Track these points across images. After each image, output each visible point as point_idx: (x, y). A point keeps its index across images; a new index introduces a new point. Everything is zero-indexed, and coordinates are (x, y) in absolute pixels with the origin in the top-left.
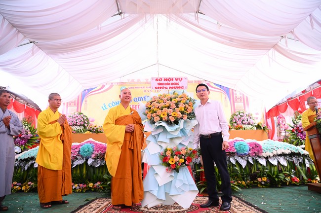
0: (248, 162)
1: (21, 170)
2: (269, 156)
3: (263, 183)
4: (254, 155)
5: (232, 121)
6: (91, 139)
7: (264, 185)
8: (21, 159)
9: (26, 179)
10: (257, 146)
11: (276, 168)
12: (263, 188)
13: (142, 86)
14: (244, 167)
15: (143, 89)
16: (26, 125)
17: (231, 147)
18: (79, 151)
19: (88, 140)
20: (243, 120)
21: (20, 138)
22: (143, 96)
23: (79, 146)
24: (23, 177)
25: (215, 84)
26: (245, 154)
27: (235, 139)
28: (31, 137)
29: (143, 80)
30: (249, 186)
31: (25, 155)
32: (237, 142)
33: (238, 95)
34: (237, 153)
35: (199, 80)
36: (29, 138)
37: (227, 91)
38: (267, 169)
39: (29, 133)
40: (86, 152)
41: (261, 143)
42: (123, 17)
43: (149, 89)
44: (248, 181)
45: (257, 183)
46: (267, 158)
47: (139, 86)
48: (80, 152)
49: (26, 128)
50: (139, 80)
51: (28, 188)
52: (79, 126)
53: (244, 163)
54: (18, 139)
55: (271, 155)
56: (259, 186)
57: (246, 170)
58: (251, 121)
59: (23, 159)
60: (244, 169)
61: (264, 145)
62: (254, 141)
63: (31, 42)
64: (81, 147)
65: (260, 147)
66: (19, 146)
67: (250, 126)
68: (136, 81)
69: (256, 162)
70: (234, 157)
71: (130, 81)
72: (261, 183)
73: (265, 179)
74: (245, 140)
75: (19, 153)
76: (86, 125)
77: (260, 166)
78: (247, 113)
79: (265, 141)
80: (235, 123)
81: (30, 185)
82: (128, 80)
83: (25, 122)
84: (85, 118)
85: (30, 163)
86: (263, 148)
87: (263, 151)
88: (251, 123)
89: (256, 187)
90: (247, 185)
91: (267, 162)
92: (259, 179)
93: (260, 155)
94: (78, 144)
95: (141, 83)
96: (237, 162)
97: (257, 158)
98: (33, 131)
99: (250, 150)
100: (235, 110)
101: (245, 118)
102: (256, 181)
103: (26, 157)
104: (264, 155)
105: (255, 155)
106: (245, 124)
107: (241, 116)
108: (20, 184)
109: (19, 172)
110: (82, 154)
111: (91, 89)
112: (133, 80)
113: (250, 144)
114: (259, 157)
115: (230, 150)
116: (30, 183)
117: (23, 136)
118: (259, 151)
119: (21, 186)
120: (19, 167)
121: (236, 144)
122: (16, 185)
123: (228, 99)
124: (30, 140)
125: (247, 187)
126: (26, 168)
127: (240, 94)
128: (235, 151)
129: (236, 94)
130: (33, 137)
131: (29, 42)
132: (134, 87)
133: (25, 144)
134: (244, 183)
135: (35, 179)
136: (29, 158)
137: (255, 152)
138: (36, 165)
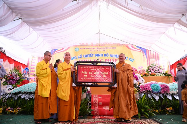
0: (160, 97)
1: (13, 100)
2: (174, 94)
3: (170, 111)
4: (164, 93)
5: (148, 70)
7: (170, 112)
8: (13, 93)
9: (16, 106)
10: (166, 87)
11: (178, 101)
12: (170, 114)
13: (89, 47)
14: (157, 101)
15: (89, 50)
16: (16, 71)
17: (149, 87)
20: (155, 70)
21: (12, 79)
22: (89, 54)
24: (14, 105)
25: (136, 46)
26: (158, 92)
27: (151, 82)
28: (19, 79)
29: (89, 44)
30: (160, 113)
31: (16, 90)
32: (152, 84)
33: (152, 53)
34: (153, 91)
35: (126, 43)
36: (18, 80)
37: (145, 51)
38: (172, 102)
39: (18, 76)
41: (168, 85)
42: (78, 2)
43: (93, 49)
44: (160, 110)
45: (166, 111)
46: (172, 95)
47: (87, 48)
49: (16, 74)
50: (87, 43)
51: (17, 111)
53: (157, 98)
54: (11, 80)
55: (176, 93)
56: (167, 113)
57: (159, 102)
58: (161, 71)
59: (14, 93)
61: (170, 86)
62: (164, 83)
63: (20, 19)
65: (168, 87)
66: (12, 85)
67: (160, 74)
68: (85, 44)
69: (165, 97)
71: (81, 44)
72: (168, 111)
73: (171, 109)
74: (158, 83)
75: (12, 89)
77: (168, 100)
78: (158, 66)
79: (171, 84)
80: (150, 72)
81: (18, 109)
82: (80, 44)
83: (15, 69)
85: (18, 96)
87: (170, 90)
88: (161, 72)
89: (165, 114)
90: (159, 112)
91: (172, 98)
92: (167, 109)
93: (168, 93)
95: (88, 45)
96: (152, 97)
97: (166, 95)
98: (20, 75)
99: (161, 89)
100: (150, 63)
101: (157, 69)
102: (165, 110)
103: (16, 92)
104: (171, 92)
106: (157, 72)
107: (154, 67)
108: (12, 109)
109: (11, 101)
111: (56, 49)
112: (83, 44)
113: (161, 86)
115: (148, 89)
116: (19, 108)
117: (14, 78)
118: (167, 90)
119: (13, 110)
120: (12, 98)
121: (152, 85)
122: (10, 109)
123: (145, 56)
124: (18, 81)
125: (159, 114)
126: (16, 99)
127: (154, 53)
128: (152, 90)
129: (150, 53)
130: (20, 79)
131: (18, 18)
132: (84, 48)
133: (15, 83)
134: (157, 111)
135: (21, 106)
136: (18, 92)
137: (164, 91)
138: (22, 97)
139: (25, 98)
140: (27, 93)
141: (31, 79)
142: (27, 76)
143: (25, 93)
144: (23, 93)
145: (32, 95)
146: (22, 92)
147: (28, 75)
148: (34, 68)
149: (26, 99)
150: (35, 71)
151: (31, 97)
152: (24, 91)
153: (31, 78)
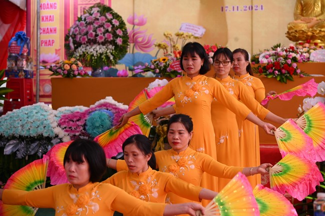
6: (109, 100)
18: (85, 125)
19: (102, 101)
23: (84, 114)
40: (98, 127)
48: (87, 128)
52: (103, 44)
64: (88, 118)
76: (119, 41)
84: (116, 23)
94: (82, 109)
110: (90, 132)
138: (8, 150)
139: (14, 154)
140: (21, 138)
141: (44, 62)
142: (24, 63)
143: (13, 137)
144: (8, 139)
145: (34, 145)
146: (6, 135)
147: (27, 60)
148: (50, 19)
149: (19, 155)
150: (55, 30)
151: (33, 153)
152: (11, 132)
153: (46, 59)
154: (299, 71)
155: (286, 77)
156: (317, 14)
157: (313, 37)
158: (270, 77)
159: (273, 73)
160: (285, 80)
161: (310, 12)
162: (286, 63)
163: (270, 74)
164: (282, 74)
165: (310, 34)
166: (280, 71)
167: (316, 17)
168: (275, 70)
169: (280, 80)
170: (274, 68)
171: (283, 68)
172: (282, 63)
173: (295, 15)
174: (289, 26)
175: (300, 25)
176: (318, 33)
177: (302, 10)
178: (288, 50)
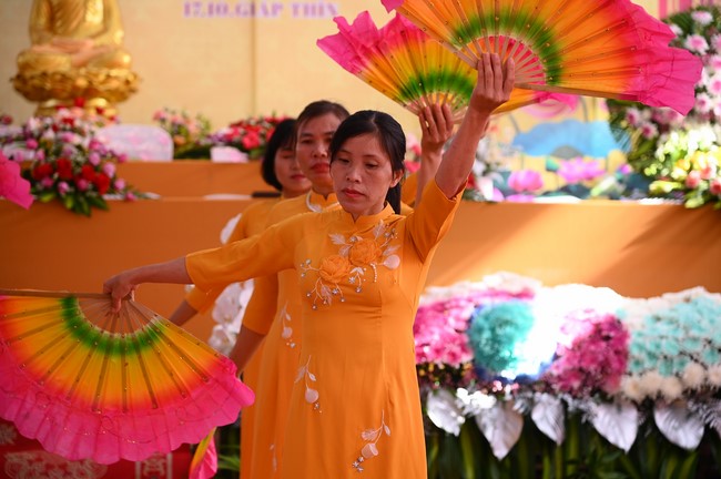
0: (529, 426)
2: (660, 396)
4: (576, 384)
11: (688, 461)
14: (500, 452)
26: (520, 380)
32: (490, 306)
34: (478, 372)
41: (633, 312)
46: (647, 406)
55: (672, 389)
60: (500, 464)
61: (647, 327)
65: (623, 336)
69: (576, 424)
70: (453, 389)
86: (632, 345)
87: (630, 366)
91: (641, 430)
93: (610, 389)
96: (471, 424)
97: (589, 404)
99: (555, 356)
104: (630, 386)
105: (584, 385)
114: (606, 399)
115: (440, 350)
118: (606, 364)
121: (481, 316)
128: (467, 358)
137: (581, 370)
154: (121, 184)
155: (89, 200)
156: (93, 31)
157: (91, 92)
158: (47, 198)
159: (55, 188)
160: (86, 207)
161: (74, 24)
162: (88, 162)
163: (46, 190)
164: (78, 192)
165: (82, 83)
166: (72, 183)
167: (94, 37)
168: (60, 180)
169: (73, 210)
170: (56, 176)
171: (81, 176)
172: (78, 164)
173: (33, 29)
174: (21, 60)
175: (52, 57)
176: (103, 83)
177: (52, 19)
178: (61, 126)
